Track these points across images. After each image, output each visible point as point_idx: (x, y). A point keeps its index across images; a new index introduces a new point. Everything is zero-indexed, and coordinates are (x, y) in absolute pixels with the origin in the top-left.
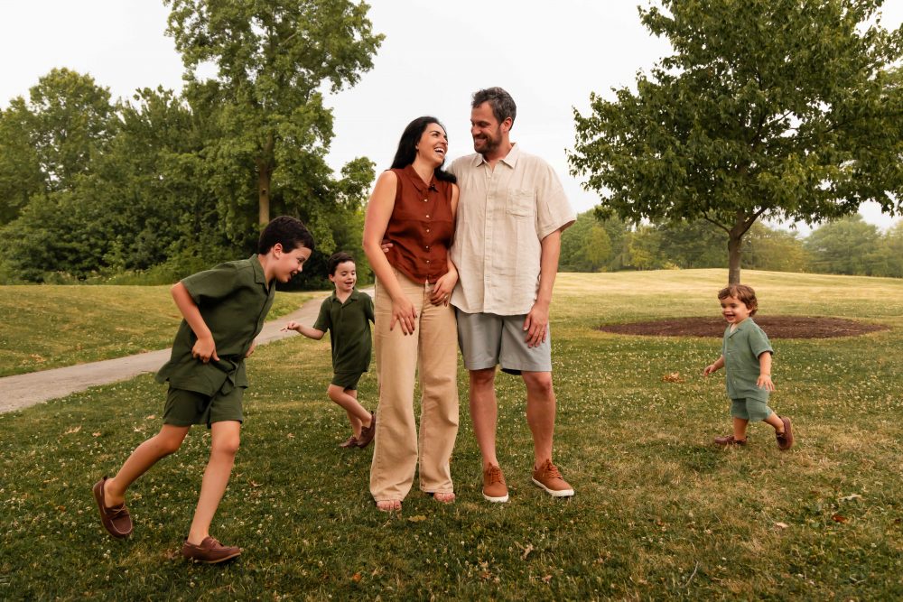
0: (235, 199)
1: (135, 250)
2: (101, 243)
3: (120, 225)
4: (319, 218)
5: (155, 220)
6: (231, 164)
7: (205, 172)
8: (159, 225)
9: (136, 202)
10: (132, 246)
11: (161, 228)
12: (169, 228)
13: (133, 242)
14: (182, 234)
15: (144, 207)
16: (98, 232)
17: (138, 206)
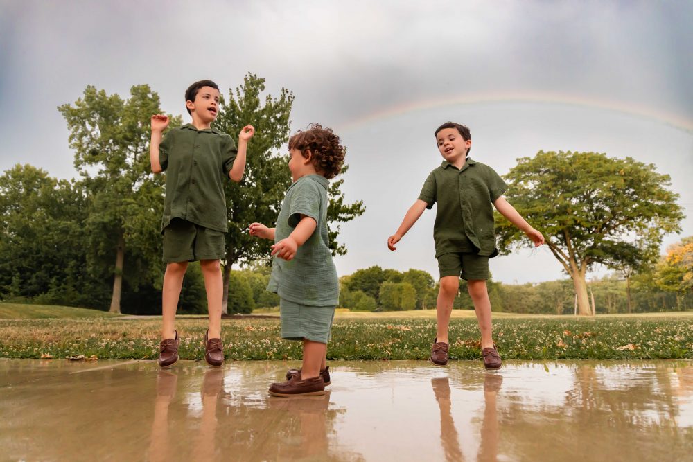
0: (97, 251)
1: (31, 284)
2: (6, 278)
3: (22, 267)
4: (155, 266)
5: (49, 265)
6: (94, 229)
7: (77, 234)
8: (52, 268)
9: (38, 252)
10: (29, 281)
11: (54, 270)
12: (58, 271)
13: (29, 278)
14: (67, 275)
15: (43, 256)
16: (6, 270)
17: (39, 255)
